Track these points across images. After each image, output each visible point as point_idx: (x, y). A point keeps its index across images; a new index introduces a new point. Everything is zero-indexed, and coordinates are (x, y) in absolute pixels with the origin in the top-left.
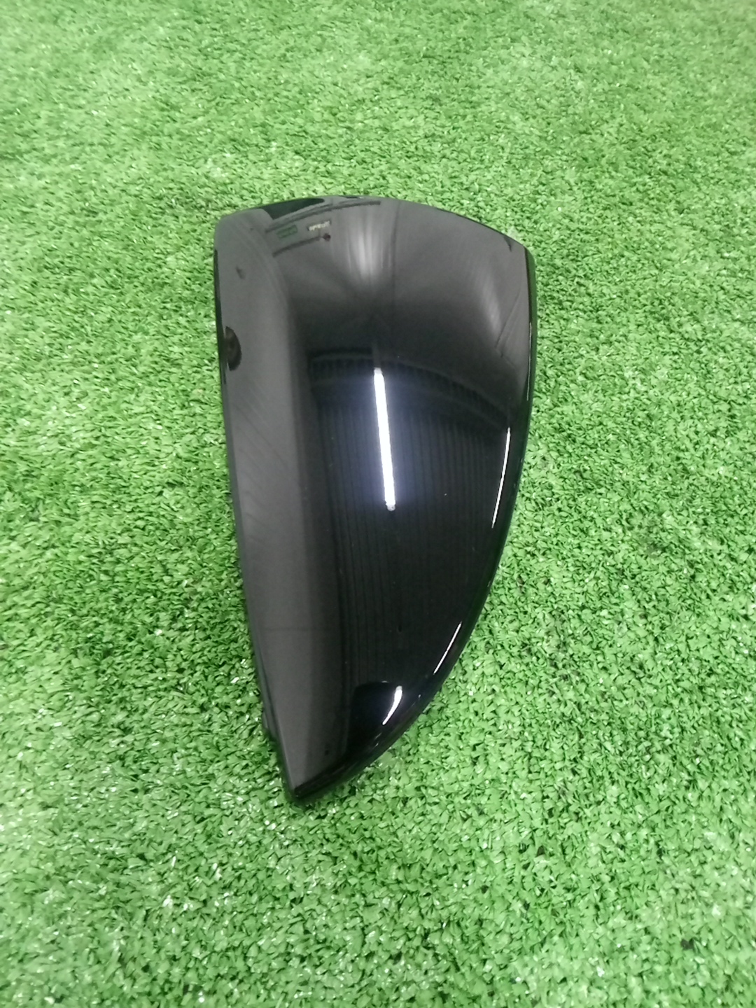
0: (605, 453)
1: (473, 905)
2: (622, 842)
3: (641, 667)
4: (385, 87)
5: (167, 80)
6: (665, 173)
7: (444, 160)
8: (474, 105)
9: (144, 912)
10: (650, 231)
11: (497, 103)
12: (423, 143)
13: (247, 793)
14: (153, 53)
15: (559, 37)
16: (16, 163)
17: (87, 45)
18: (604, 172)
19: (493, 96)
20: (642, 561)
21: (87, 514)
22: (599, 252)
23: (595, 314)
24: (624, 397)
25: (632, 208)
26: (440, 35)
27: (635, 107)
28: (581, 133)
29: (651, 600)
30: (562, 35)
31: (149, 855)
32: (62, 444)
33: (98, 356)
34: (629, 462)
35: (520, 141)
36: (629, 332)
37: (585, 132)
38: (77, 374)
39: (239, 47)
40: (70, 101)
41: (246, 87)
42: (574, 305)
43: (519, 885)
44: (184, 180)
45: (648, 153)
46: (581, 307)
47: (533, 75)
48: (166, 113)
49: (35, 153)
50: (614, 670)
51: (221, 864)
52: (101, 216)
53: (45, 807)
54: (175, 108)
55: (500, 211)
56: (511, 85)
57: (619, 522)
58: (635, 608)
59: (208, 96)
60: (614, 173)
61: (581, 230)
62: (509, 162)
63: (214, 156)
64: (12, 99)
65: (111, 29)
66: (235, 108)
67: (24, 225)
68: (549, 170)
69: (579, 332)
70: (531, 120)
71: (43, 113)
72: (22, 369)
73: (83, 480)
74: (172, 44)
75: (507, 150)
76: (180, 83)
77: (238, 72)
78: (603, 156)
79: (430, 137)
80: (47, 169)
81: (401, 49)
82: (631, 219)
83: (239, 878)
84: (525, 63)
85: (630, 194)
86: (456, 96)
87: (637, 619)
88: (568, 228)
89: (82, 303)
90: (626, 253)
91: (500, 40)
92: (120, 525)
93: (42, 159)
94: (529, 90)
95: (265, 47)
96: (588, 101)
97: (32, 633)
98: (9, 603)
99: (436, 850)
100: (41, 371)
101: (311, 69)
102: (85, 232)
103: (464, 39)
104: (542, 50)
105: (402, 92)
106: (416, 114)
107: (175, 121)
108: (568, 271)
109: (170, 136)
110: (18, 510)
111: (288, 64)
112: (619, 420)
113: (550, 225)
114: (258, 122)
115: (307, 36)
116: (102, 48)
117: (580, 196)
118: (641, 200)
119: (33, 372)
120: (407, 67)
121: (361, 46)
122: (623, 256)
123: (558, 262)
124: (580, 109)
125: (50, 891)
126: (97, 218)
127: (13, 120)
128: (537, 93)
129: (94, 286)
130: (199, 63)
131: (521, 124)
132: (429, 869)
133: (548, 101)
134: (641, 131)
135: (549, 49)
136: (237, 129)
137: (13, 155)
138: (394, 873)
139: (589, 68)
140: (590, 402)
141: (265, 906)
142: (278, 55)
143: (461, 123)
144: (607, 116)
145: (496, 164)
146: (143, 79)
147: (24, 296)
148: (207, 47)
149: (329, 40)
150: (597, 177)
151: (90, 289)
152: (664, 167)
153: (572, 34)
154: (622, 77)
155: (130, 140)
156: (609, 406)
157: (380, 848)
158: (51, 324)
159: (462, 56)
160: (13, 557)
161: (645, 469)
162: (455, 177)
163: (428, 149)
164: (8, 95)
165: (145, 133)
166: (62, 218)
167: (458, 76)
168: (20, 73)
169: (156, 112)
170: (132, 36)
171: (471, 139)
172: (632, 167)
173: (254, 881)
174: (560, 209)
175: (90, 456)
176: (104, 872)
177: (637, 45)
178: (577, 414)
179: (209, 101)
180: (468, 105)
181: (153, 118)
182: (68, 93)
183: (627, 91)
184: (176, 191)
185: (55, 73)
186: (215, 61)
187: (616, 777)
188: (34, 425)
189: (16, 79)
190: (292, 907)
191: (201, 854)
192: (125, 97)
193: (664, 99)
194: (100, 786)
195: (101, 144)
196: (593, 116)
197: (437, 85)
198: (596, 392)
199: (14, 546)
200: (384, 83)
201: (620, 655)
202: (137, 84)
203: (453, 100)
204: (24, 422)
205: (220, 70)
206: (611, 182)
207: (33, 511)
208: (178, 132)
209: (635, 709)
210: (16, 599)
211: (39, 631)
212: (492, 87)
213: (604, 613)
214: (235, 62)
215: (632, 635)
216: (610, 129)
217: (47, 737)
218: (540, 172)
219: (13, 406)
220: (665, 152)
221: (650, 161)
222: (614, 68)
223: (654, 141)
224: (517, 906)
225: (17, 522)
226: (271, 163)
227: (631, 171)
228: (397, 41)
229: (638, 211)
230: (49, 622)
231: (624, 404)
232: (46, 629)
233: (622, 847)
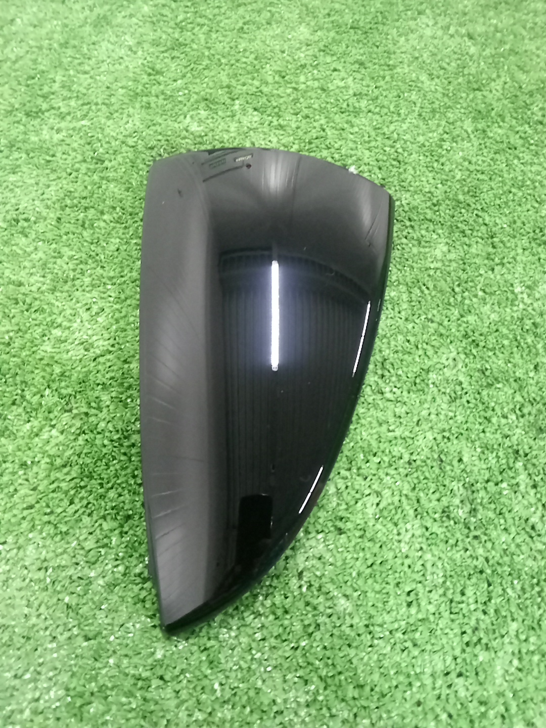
0: (501, 355)
1: (411, 716)
2: (520, 666)
3: (533, 528)
4: (322, 53)
5: (151, 50)
6: (541, 123)
7: (370, 114)
8: (391, 68)
9: (165, 722)
10: (531, 171)
11: (409, 66)
12: (353, 100)
13: (238, 629)
14: (140, 27)
15: (455, 10)
16: (39, 120)
17: (89, 21)
18: (493, 123)
19: (406, 60)
20: (532, 442)
21: (108, 406)
22: (492, 189)
23: (490, 240)
24: (515, 308)
25: (517, 152)
26: (363, 10)
27: (516, 68)
28: (474, 90)
29: (539, 474)
30: (457, 8)
31: (167, 678)
32: (86, 350)
33: (111, 278)
34: (520, 362)
35: (428, 98)
36: (517, 255)
37: (477, 89)
38: (95, 293)
39: (206, 22)
40: (79, 68)
41: (213, 55)
42: (475, 234)
43: (445, 701)
44: (169, 133)
45: (527, 106)
46: (480, 234)
47: (436, 42)
48: (152, 77)
49: (53, 112)
50: (513, 530)
51: (221, 684)
52: (107, 163)
53: (87, 639)
54: (159, 73)
55: (414, 156)
56: (419, 50)
57: (513, 410)
58: (528, 480)
59: (184, 62)
60: (501, 124)
61: (478, 171)
62: (420, 115)
63: (191, 113)
64: (34, 67)
65: (106, 7)
66: (206, 72)
67: (48, 171)
68: (451, 120)
69: (478, 255)
70: (436, 80)
71: (58, 78)
72: (53, 290)
73: (104, 380)
74: (154, 19)
75: (418, 105)
76: (163, 52)
77: (207, 43)
78: (493, 109)
79: (358, 95)
80: (63, 125)
81: (332, 22)
82: (516, 161)
83: (235, 694)
84: (428, 32)
85: (515, 140)
86: (377, 61)
87: (529, 489)
88: (468, 170)
89: (96, 235)
90: (513, 190)
91: (409, 13)
92: (133, 415)
93: (59, 116)
94: (434, 55)
95: (226, 21)
96: (479, 64)
97: (72, 503)
98: (53, 478)
99: (382, 674)
100: (68, 291)
101: (263, 39)
102: (96, 177)
103: (381, 13)
104: (443, 21)
105: (335, 58)
106: (346, 76)
107: (159, 84)
108: (469, 205)
109: (157, 96)
110: (56, 405)
111: (245, 36)
112: (511, 328)
113: (454, 166)
114: (225, 84)
115: (259, 12)
116: (101, 22)
117: (476, 144)
118: (523, 146)
119: (62, 292)
120: (338, 37)
121: (301, 20)
122: (510, 192)
123: (461, 197)
124: (473, 71)
125: (94, 705)
126: (104, 165)
127: (35, 84)
128: (439, 57)
129: (105, 221)
130: (176, 36)
131: (428, 83)
132: (377, 689)
133: (448, 64)
134: (520, 87)
135: (448, 20)
136: (208, 90)
137: (37, 113)
138: (351, 692)
139: (479, 36)
140: (489, 313)
141: (256, 716)
142: (237, 27)
143: (382, 83)
144: (494, 76)
145: (410, 116)
146: (134, 49)
147: (52, 230)
148: (181, 22)
149: (277, 15)
150: (488, 126)
151: (102, 224)
152: (540, 118)
153: (466, 6)
154: (505, 43)
155: (126, 101)
156: (503, 316)
157: (340, 673)
158: (74, 253)
159: (380, 27)
160: (53, 442)
161: (532, 367)
162: (379, 128)
163: (357, 105)
164: (30, 63)
165: (137, 94)
166: (77, 166)
167: (378, 44)
168: (38, 45)
169: (145, 77)
170: (123, 13)
171: (390, 96)
172: (515, 118)
173: (245, 698)
174: (461, 154)
175: (109, 360)
176: (133, 689)
177: (517, 15)
178: (479, 323)
179: (186, 67)
180: (386, 68)
181: (143, 81)
182: (77, 61)
183: (509, 55)
184: (163, 142)
185: (65, 45)
186: (189, 33)
187: (515, 616)
188: (64, 335)
189: (35, 49)
190: (275, 717)
191: (206, 676)
192: (120, 64)
193: (539, 60)
194: (128, 623)
195: (104, 104)
196: (484, 76)
197: (362, 51)
198: (493, 304)
199: (54, 432)
200: (320, 50)
201: (517, 519)
202: (129, 53)
203: (375, 64)
204: (57, 332)
205: (193, 41)
206: (500, 131)
207: (67, 404)
208: (163, 93)
209: (530, 563)
210: (58, 475)
211: (76, 500)
212: (405, 52)
213: (504, 485)
214: (204, 34)
215: (526, 502)
216: (497, 86)
217: (87, 585)
218: (443, 123)
219: (48, 319)
220: (540, 105)
221: (529, 113)
222: (499, 35)
223: (531, 96)
224: (444, 717)
225: (56, 413)
226: (236, 118)
227: (514, 121)
228: (329, 15)
229: (521, 155)
230: (83, 493)
231: (515, 315)
232: (82, 498)
233: (520, 670)
